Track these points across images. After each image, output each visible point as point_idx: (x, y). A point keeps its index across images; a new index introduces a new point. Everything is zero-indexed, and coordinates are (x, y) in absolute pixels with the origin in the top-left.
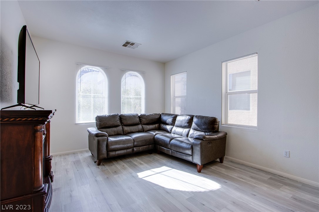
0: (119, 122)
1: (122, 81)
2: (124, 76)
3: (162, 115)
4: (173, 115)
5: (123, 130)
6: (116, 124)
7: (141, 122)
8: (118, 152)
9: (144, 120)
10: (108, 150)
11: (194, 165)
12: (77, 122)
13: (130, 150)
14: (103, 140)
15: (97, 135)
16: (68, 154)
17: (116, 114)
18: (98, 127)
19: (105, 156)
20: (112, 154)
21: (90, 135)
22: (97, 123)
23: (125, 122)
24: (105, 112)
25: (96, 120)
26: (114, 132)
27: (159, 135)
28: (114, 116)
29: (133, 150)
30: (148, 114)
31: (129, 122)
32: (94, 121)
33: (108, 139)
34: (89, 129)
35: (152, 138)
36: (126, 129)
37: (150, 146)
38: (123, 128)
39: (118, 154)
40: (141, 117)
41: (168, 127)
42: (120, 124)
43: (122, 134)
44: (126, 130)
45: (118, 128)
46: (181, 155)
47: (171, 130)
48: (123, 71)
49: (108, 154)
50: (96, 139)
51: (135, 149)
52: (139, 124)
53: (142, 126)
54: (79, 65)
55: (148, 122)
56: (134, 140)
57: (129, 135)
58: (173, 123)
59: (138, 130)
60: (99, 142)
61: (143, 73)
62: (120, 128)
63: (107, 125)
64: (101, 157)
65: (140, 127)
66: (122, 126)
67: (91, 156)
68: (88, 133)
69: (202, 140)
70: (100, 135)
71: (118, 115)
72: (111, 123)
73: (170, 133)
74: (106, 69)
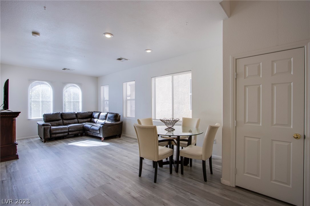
0: (60, 118)
1: (64, 90)
2: (65, 87)
3: (93, 113)
4: (99, 112)
5: (63, 122)
6: (58, 119)
7: (77, 117)
8: (57, 135)
9: (79, 116)
10: (51, 133)
11: (100, 138)
12: (29, 118)
13: (67, 134)
14: (48, 128)
15: (43, 125)
16: (23, 139)
17: (59, 112)
18: (45, 121)
19: (49, 137)
20: (54, 136)
21: (39, 125)
22: (44, 119)
23: (64, 117)
24: (51, 111)
25: (43, 117)
26: (56, 124)
27: (88, 125)
28: (57, 114)
29: (68, 134)
30: (83, 112)
31: (68, 118)
32: (42, 118)
33: (51, 127)
34: (38, 122)
35: (82, 126)
36: (65, 121)
37: (81, 131)
38: (63, 121)
39: (58, 136)
40: (77, 115)
41: (95, 120)
42: (61, 119)
43: (62, 124)
44: (65, 123)
45: (59, 121)
46: (95, 134)
47: (96, 122)
48: (65, 84)
49: (50, 136)
50: (43, 127)
51: (70, 133)
52: (76, 119)
53: (78, 120)
54: (31, 80)
55: (82, 117)
56: (69, 128)
57: (67, 125)
58: (98, 118)
59: (74, 123)
60: (44, 129)
61: (80, 85)
62: (61, 121)
63: (51, 120)
64: (46, 137)
65: (76, 120)
66: (63, 120)
67: (40, 139)
68: (38, 125)
69: (104, 125)
70: (45, 125)
71: (59, 113)
72: (54, 118)
73: (96, 123)
74: (52, 83)
